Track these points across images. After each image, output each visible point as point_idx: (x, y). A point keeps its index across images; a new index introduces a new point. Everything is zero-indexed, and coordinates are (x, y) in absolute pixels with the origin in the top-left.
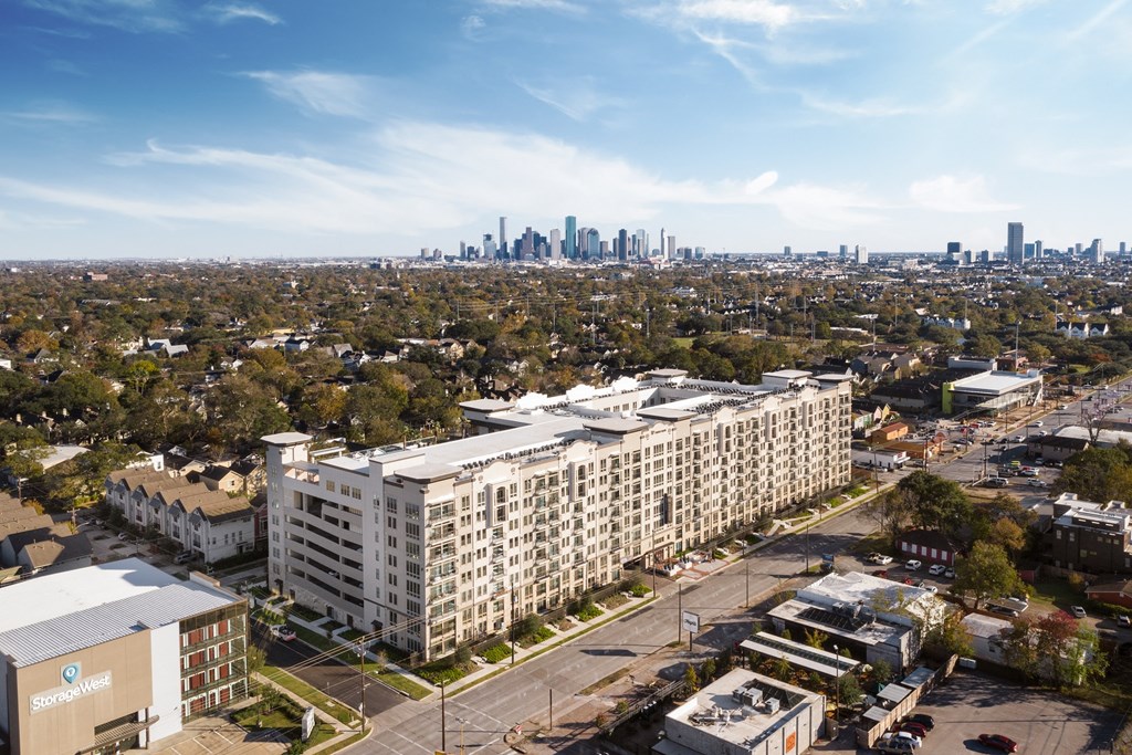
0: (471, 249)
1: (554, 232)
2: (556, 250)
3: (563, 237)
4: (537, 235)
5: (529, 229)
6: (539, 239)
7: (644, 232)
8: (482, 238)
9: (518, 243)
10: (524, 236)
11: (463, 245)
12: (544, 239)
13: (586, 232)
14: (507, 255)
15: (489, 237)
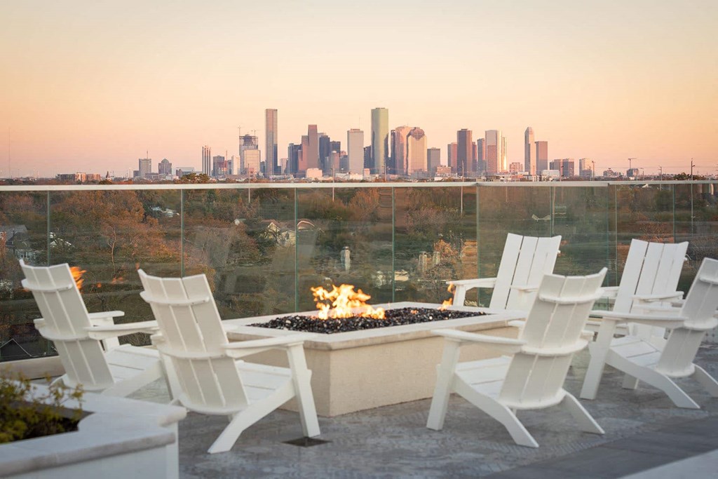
0: (220, 162)
1: (354, 133)
2: (357, 160)
4: (324, 140)
5: (312, 129)
6: (328, 146)
7: (496, 133)
8: (238, 142)
9: (295, 150)
10: (306, 139)
12: (337, 145)
13: (404, 133)
14: (277, 170)
15: (248, 140)
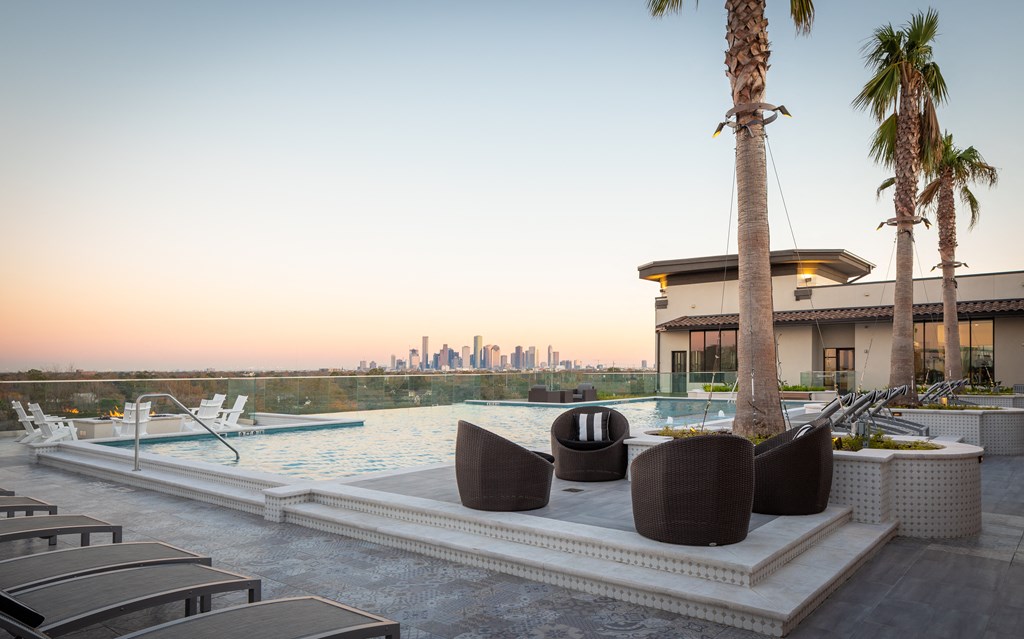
0: (400, 364)
1: (465, 348)
2: (467, 361)
3: (472, 353)
4: (451, 351)
5: (445, 346)
6: (452, 355)
7: (534, 348)
8: (409, 353)
9: (436, 357)
10: (442, 351)
11: (393, 358)
12: (457, 354)
13: (490, 348)
14: (428, 367)
15: (414, 352)
